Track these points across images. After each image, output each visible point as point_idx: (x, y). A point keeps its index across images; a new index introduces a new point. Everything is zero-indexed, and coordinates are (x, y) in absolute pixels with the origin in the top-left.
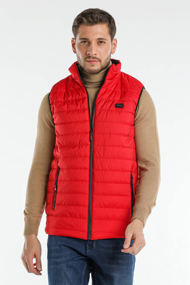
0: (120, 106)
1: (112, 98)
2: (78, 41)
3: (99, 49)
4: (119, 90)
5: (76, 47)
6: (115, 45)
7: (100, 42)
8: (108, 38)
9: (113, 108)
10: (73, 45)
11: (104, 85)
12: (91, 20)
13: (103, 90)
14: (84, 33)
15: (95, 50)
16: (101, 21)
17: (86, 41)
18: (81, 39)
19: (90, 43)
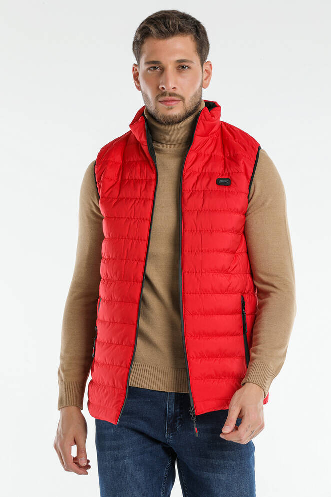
0: (225, 183)
1: (209, 168)
2: (143, 67)
3: (180, 80)
4: (219, 153)
5: (140, 78)
6: (209, 73)
7: (182, 66)
8: (196, 59)
9: (213, 186)
10: (136, 77)
11: (193, 147)
12: (164, 29)
13: (192, 156)
14: (153, 52)
15: (173, 81)
16: (181, 31)
17: (157, 67)
18: (147, 63)
19: (163, 70)
